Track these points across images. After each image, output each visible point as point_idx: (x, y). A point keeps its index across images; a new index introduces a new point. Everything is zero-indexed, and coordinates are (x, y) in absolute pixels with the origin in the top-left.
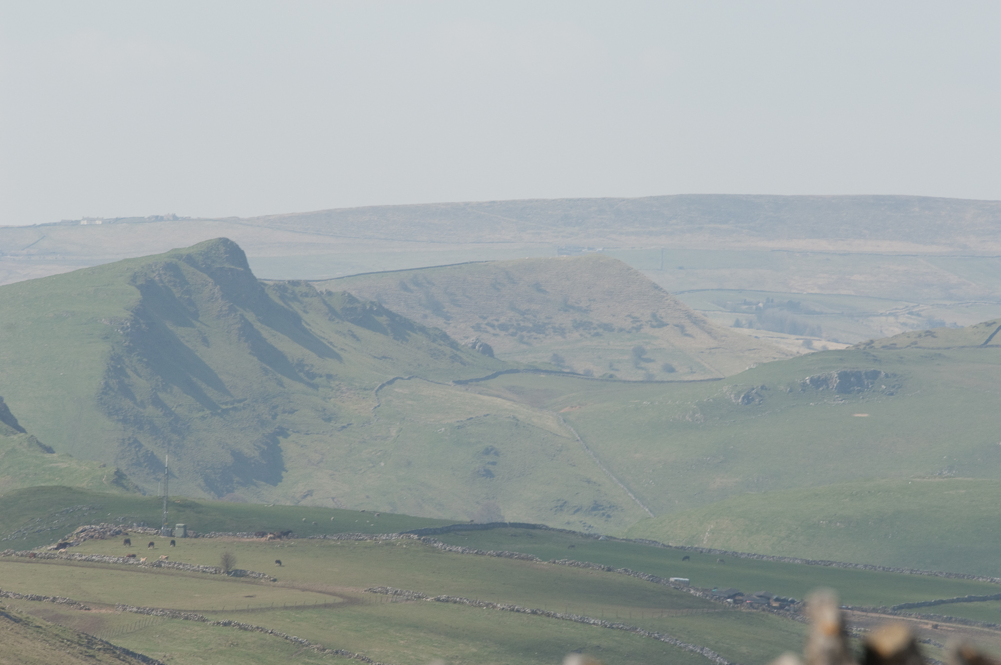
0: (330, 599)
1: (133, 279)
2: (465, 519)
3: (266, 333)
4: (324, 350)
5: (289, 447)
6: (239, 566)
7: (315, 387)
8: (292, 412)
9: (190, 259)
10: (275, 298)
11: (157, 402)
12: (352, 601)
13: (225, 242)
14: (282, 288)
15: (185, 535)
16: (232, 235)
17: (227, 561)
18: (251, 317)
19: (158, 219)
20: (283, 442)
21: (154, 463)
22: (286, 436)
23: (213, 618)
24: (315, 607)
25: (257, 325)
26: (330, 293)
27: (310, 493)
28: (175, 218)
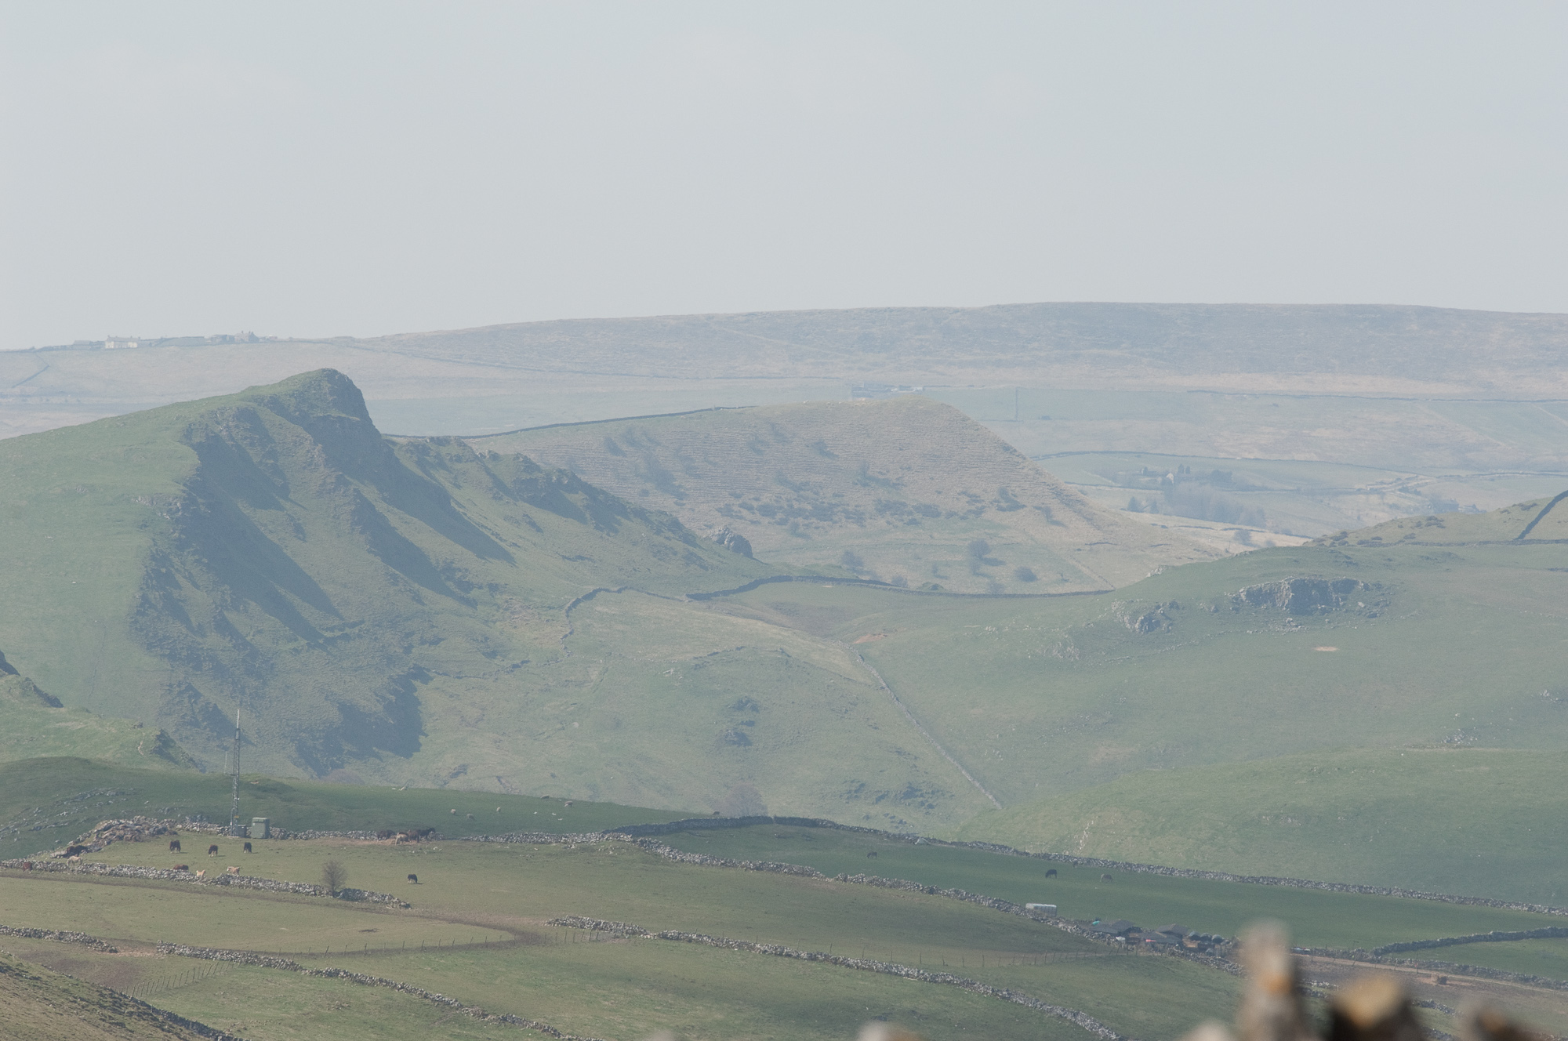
0: (494, 936)
1: (187, 435)
2: (707, 810)
3: (395, 518)
4: (485, 546)
5: (431, 697)
6: (350, 884)
7: (472, 603)
8: (436, 642)
9: (275, 403)
10: (409, 464)
11: (223, 627)
12: (529, 939)
13: (331, 375)
14: (420, 449)
15: (268, 835)
16: (342, 365)
17: (333, 875)
18: (370, 493)
19: (225, 339)
20: (423, 691)
21: (218, 723)
22: (426, 680)
23: (310, 965)
24: (469, 947)
25: (381, 507)
26: (495, 457)
27: (462, 770)
28: (253, 338)
